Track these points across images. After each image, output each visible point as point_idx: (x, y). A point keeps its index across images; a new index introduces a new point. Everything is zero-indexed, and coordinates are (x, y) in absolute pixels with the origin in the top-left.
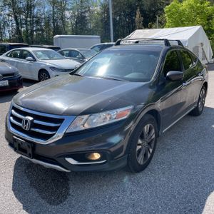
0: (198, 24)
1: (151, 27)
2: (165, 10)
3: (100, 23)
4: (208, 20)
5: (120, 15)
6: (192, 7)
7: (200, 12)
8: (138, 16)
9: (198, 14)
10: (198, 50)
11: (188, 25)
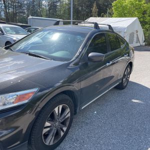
0: (135, 16)
1: (103, 17)
2: (113, 4)
3: (67, 11)
4: (143, 14)
5: (82, 6)
6: (133, 4)
7: (138, 8)
8: (94, 8)
9: (136, 9)
10: (134, 35)
11: (128, 17)
